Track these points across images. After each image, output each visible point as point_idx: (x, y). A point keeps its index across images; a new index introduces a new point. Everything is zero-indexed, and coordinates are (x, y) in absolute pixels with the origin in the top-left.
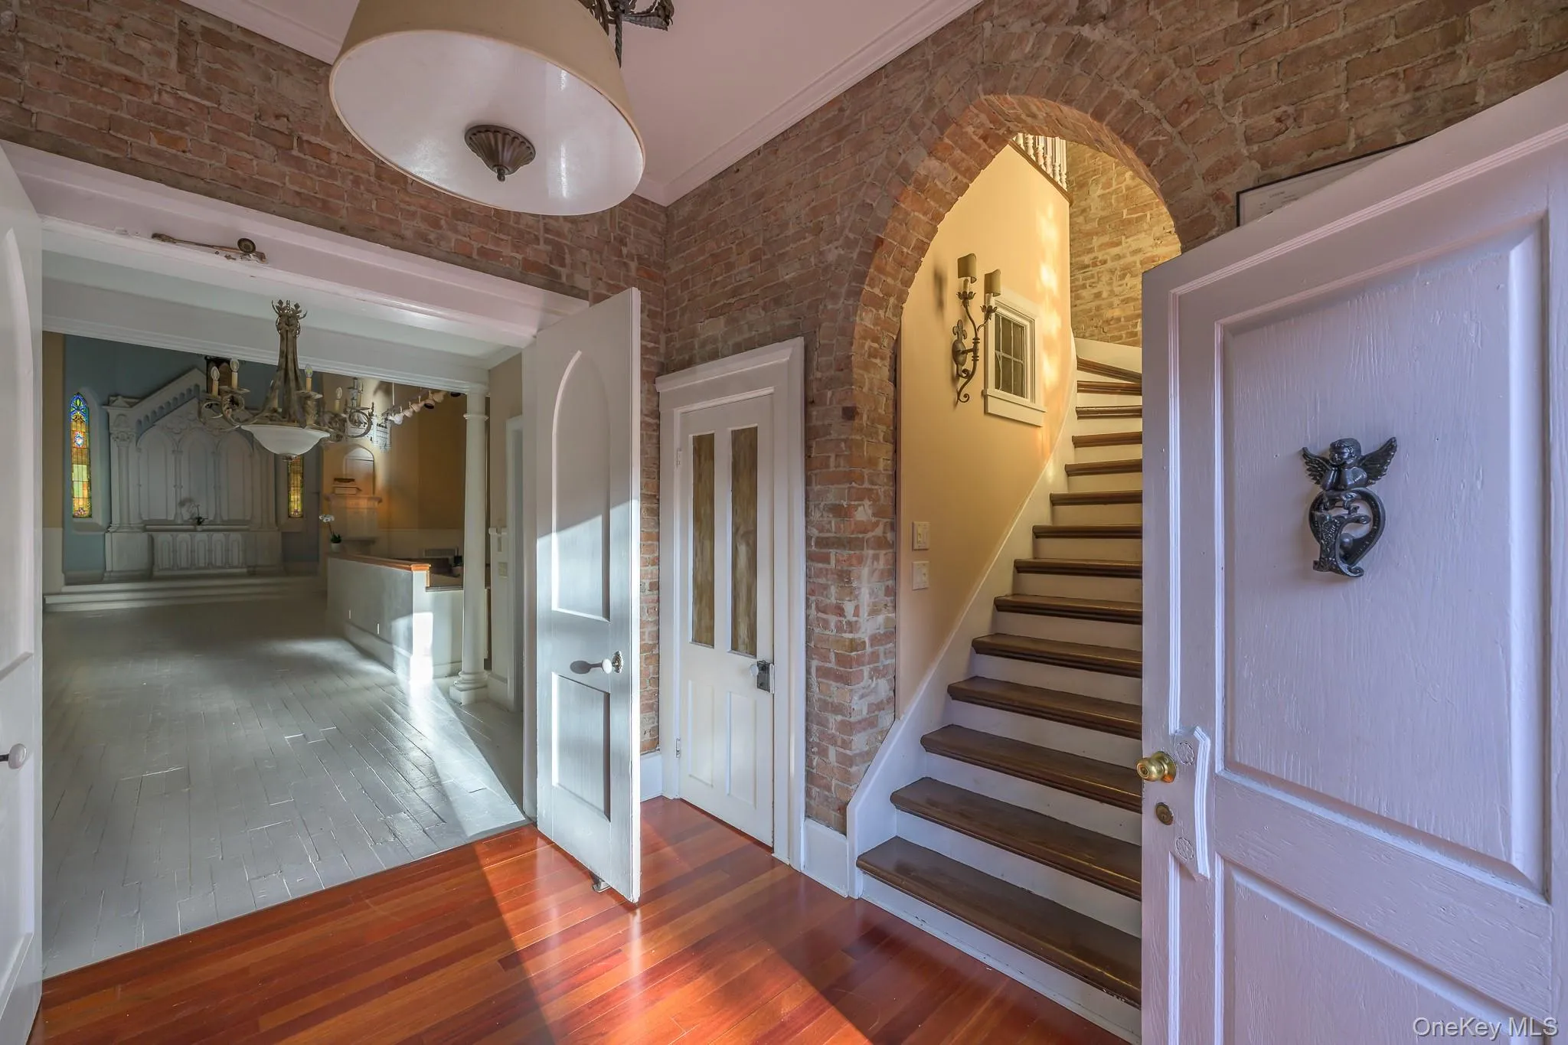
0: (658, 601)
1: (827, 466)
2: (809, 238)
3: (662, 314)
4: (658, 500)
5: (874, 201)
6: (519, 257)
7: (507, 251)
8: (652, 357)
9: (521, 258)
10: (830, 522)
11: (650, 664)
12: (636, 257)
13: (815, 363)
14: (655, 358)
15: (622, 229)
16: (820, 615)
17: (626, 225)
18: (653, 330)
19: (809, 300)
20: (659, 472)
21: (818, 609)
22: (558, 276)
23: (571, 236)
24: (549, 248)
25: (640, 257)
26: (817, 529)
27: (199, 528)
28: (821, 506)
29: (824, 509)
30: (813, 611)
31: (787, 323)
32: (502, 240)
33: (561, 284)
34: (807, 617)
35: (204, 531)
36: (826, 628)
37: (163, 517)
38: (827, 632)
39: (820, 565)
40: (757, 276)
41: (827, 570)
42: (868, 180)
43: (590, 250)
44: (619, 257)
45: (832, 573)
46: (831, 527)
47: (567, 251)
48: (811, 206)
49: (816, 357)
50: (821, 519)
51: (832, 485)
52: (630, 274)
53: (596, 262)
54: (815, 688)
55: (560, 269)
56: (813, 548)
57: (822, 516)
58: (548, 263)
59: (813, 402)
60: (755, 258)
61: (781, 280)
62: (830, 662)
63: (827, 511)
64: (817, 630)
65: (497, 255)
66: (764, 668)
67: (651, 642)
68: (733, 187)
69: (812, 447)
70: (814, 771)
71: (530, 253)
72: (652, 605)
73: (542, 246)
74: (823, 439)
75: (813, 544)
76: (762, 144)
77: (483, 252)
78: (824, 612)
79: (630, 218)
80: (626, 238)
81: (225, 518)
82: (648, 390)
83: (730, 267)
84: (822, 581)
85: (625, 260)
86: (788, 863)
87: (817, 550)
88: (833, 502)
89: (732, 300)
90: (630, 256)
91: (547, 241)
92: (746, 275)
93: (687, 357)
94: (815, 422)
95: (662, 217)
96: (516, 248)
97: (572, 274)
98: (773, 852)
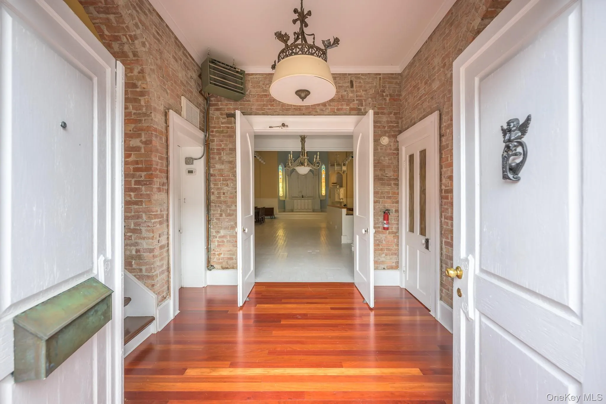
0: (398, 216)
1: (448, 160)
2: (442, 69)
3: (400, 112)
4: (398, 180)
5: (463, 47)
6: (348, 107)
7: (345, 107)
8: (395, 129)
9: (349, 108)
10: (448, 183)
11: (395, 239)
12: (389, 95)
13: (443, 120)
14: (397, 129)
15: (383, 87)
16: (446, 220)
17: (385, 85)
18: (396, 119)
19: (442, 95)
20: (398, 170)
21: (445, 218)
22: (360, 110)
23: (365, 96)
24: (358, 102)
25: (390, 95)
26: (444, 186)
27: (303, 198)
28: (446, 177)
29: (446, 178)
30: (443, 219)
31: (436, 106)
32: (343, 104)
33: (362, 112)
34: (441, 222)
35: (304, 199)
36: (447, 225)
37: (295, 196)
38: (448, 227)
39: (445, 200)
40: (426, 90)
41: (448, 202)
42: (460, 39)
43: (372, 98)
44: (382, 97)
45: (449, 204)
46: (449, 185)
47: (364, 101)
48: (442, 57)
49: (444, 117)
50: (446, 182)
51: (449, 168)
52: (386, 102)
53: (374, 101)
54: (444, 250)
55: (361, 107)
56: (443, 194)
57: (446, 181)
58: (357, 107)
59: (443, 135)
60: (426, 83)
61: (434, 89)
62: (449, 239)
63: (448, 179)
64: (444, 226)
65: (342, 109)
66: (427, 241)
67: (396, 231)
68: (419, 59)
69: (443, 153)
70: (444, 283)
71: (352, 106)
72: (396, 218)
73: (356, 102)
74: (446, 150)
75: (443, 192)
76: (427, 38)
77: (338, 110)
78: (447, 219)
79: (386, 82)
80: (385, 90)
81: (308, 196)
82: (394, 141)
83: (419, 89)
84: (446, 207)
85: (385, 98)
86: (434, 316)
87: (445, 194)
88: (450, 175)
89: (419, 102)
90: (387, 96)
91: (357, 100)
92: (423, 91)
93: (407, 127)
94: (444, 143)
95: (400, 77)
96: (347, 105)
97: (366, 108)
98: (430, 312)
